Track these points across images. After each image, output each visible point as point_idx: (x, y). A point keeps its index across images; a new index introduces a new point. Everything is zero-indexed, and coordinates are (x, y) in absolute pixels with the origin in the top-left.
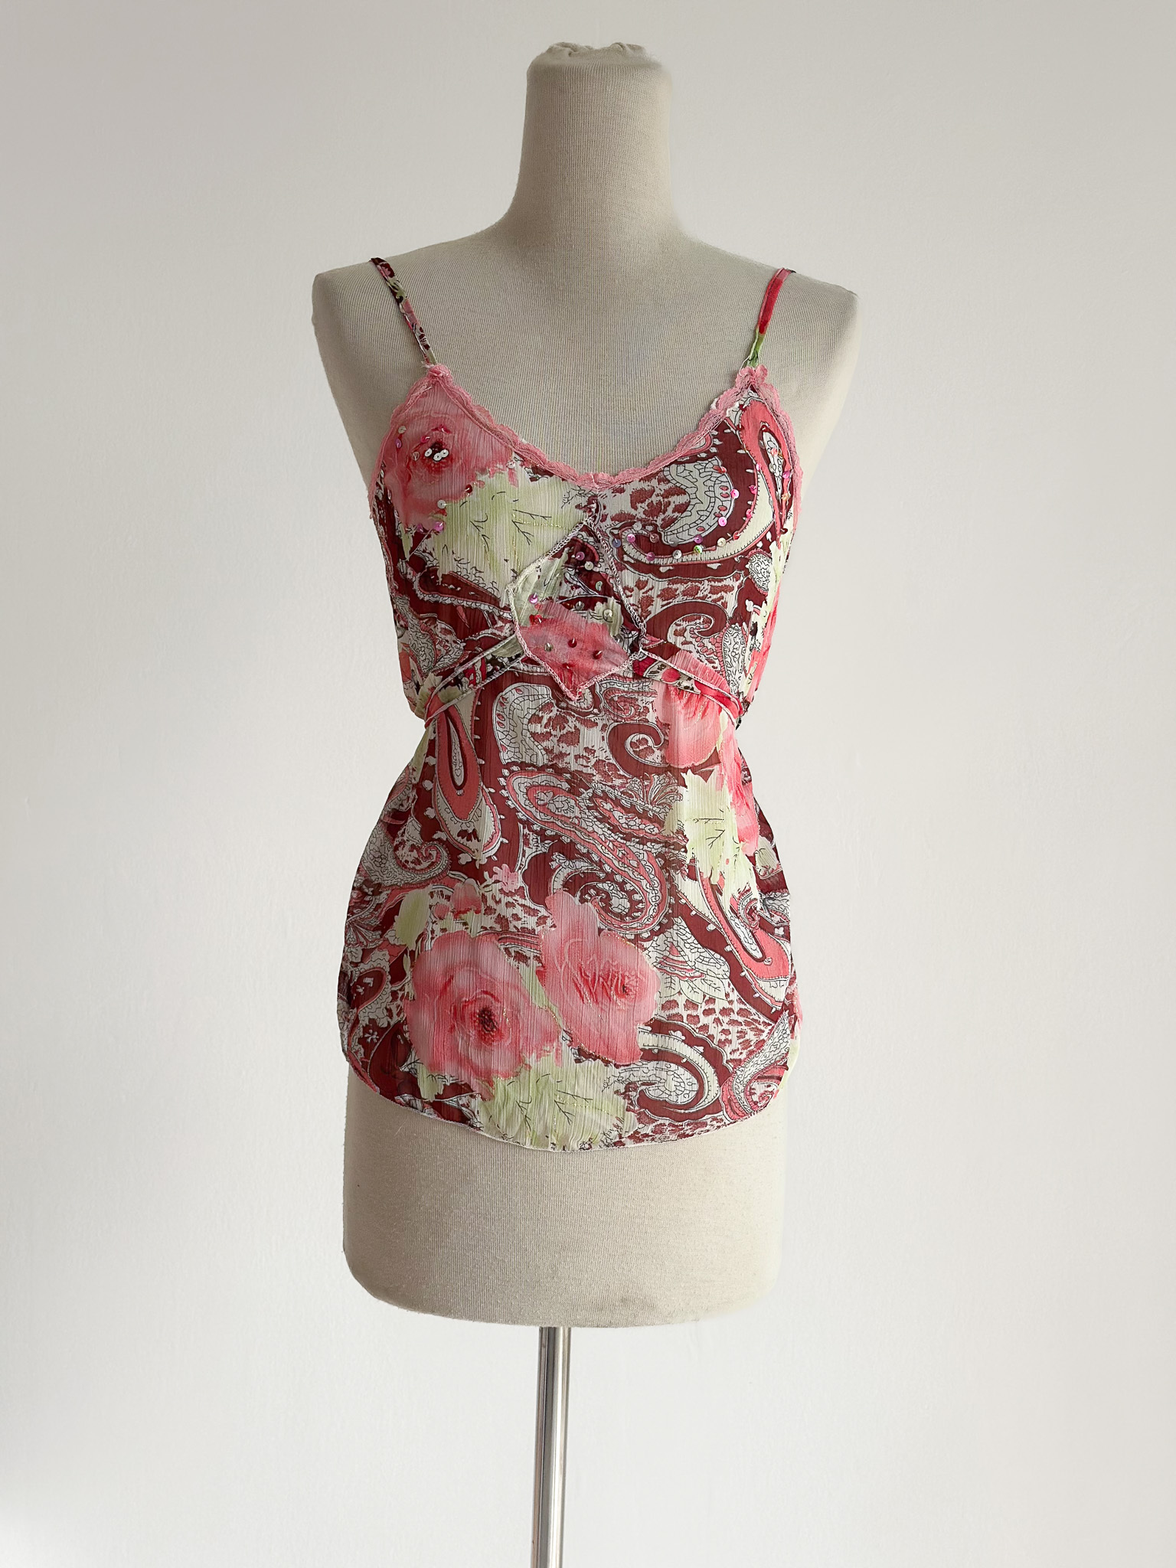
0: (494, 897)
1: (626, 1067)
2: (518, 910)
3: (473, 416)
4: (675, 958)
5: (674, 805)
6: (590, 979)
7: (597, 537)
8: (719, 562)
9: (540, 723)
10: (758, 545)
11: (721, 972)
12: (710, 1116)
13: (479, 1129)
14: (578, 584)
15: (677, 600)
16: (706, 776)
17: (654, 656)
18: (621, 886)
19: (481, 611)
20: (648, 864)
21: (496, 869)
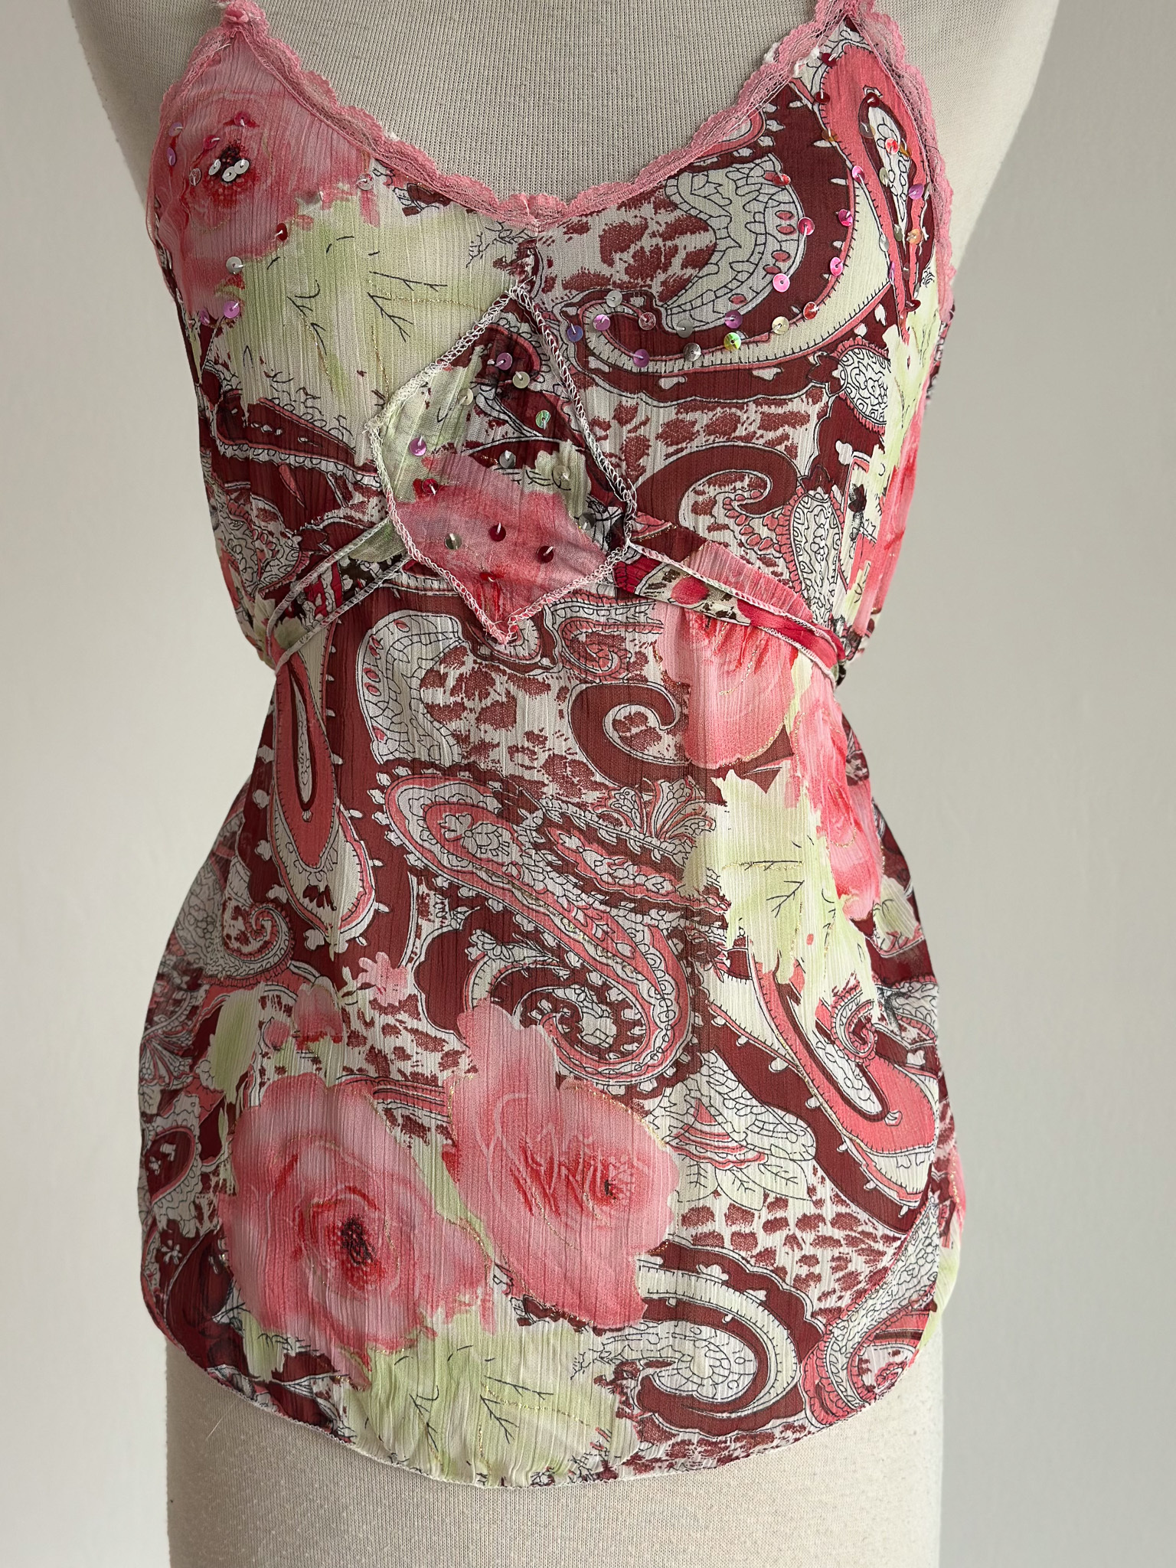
0: (361, 1015)
1: (615, 1334)
2: (406, 1041)
3: (301, 93)
4: (706, 1129)
5: (699, 839)
6: (543, 1169)
7: (535, 323)
8: (775, 366)
9: (442, 685)
10: (856, 331)
11: (798, 1147)
12: (779, 1421)
13: (348, 1440)
14: (502, 416)
15: (695, 443)
16: (765, 781)
17: (654, 555)
18: (601, 992)
19: (321, 474)
20: (653, 950)
21: (364, 962)
